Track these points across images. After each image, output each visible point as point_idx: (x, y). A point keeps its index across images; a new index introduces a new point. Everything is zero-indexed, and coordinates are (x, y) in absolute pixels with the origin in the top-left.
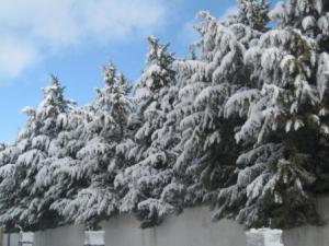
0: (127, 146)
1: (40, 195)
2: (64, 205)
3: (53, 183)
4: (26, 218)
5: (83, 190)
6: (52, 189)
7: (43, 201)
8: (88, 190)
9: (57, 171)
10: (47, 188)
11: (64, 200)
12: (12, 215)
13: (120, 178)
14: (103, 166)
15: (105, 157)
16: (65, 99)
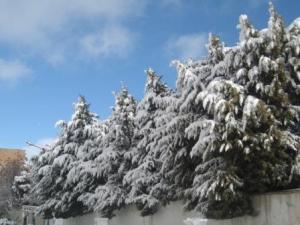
0: (132, 154)
1: (70, 189)
2: (87, 198)
3: (80, 180)
4: (60, 207)
5: (100, 187)
6: (79, 185)
7: (72, 194)
8: (104, 187)
9: (82, 171)
10: (75, 184)
11: (88, 194)
12: (49, 205)
13: (127, 178)
14: (115, 169)
15: (116, 162)
16: (90, 113)
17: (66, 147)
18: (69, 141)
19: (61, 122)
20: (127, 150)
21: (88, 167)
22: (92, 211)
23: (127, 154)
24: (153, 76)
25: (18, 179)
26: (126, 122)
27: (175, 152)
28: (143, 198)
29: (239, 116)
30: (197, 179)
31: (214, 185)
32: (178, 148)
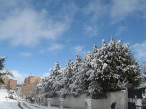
0: (72, 79)
3: (56, 87)
4: (50, 95)
5: (62, 89)
7: (54, 91)
9: (57, 84)
11: (58, 91)
12: (47, 94)
16: (60, 67)
17: (52, 76)
18: (53, 75)
19: (51, 69)
20: (70, 78)
21: (59, 83)
22: (59, 96)
23: (70, 79)
24: (78, 56)
25: (38, 85)
26: (70, 70)
27: (83, 79)
28: (74, 92)
29: (101, 69)
30: (89, 87)
31: (94, 89)
32: (84, 78)
